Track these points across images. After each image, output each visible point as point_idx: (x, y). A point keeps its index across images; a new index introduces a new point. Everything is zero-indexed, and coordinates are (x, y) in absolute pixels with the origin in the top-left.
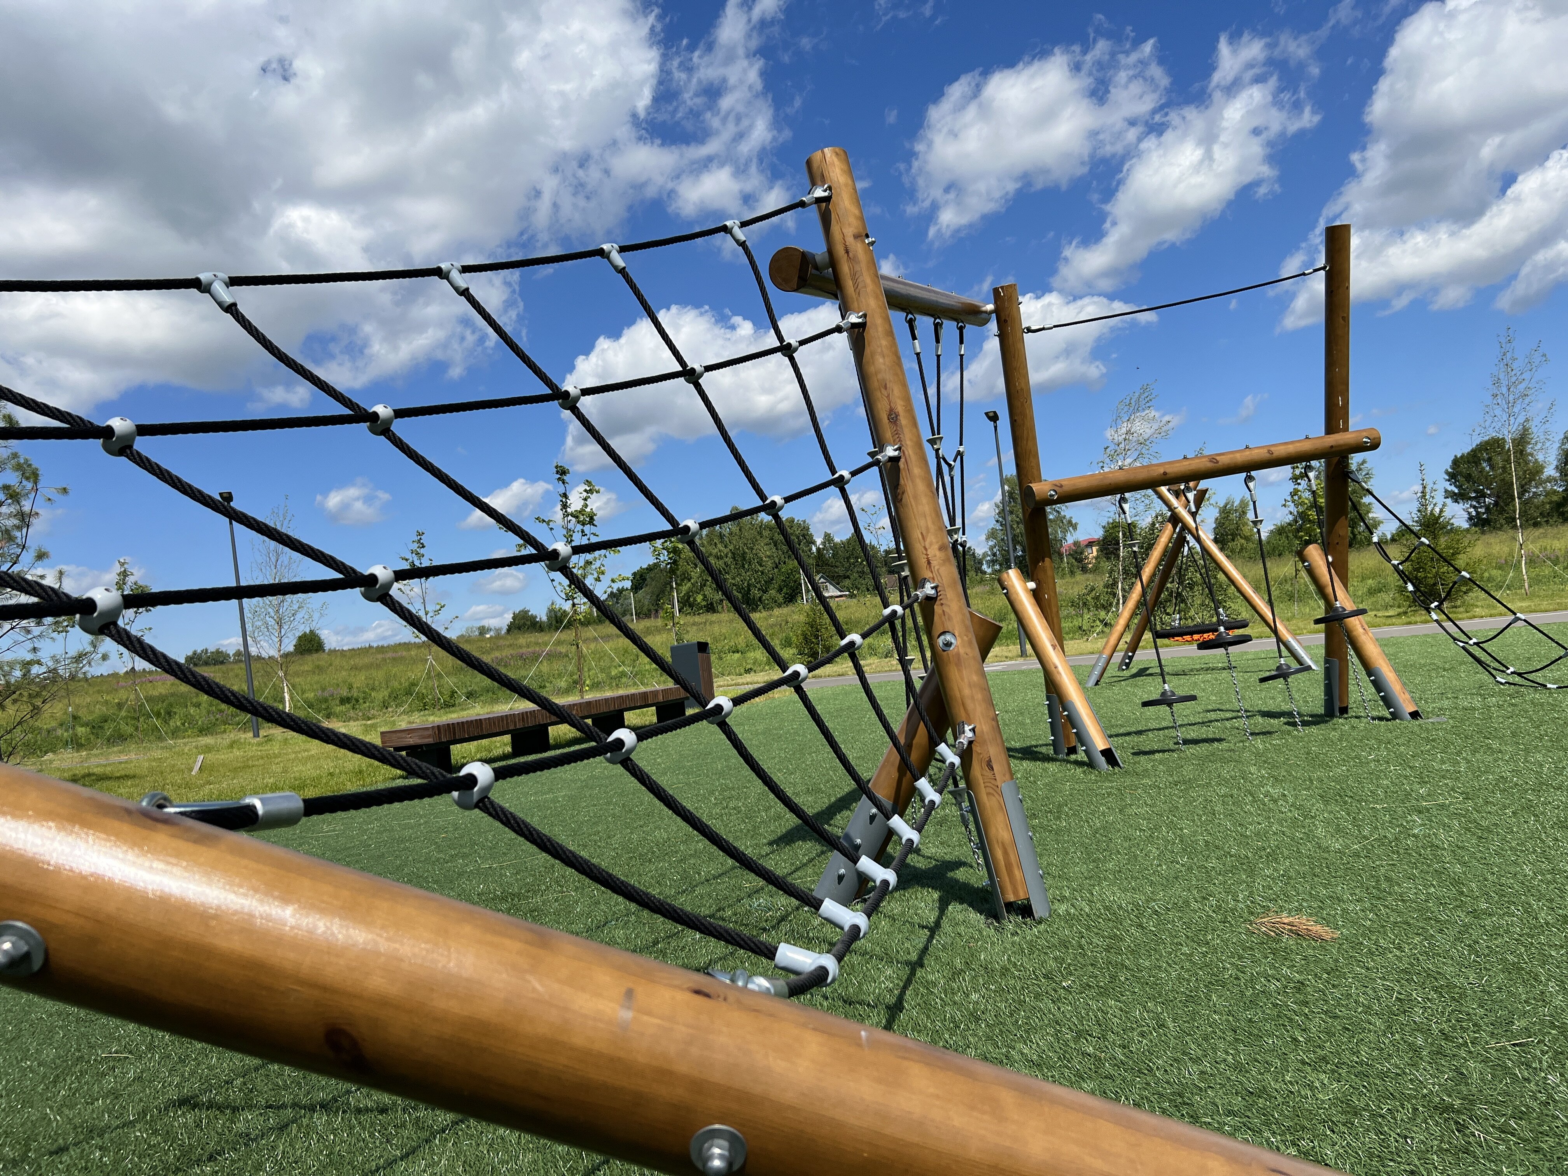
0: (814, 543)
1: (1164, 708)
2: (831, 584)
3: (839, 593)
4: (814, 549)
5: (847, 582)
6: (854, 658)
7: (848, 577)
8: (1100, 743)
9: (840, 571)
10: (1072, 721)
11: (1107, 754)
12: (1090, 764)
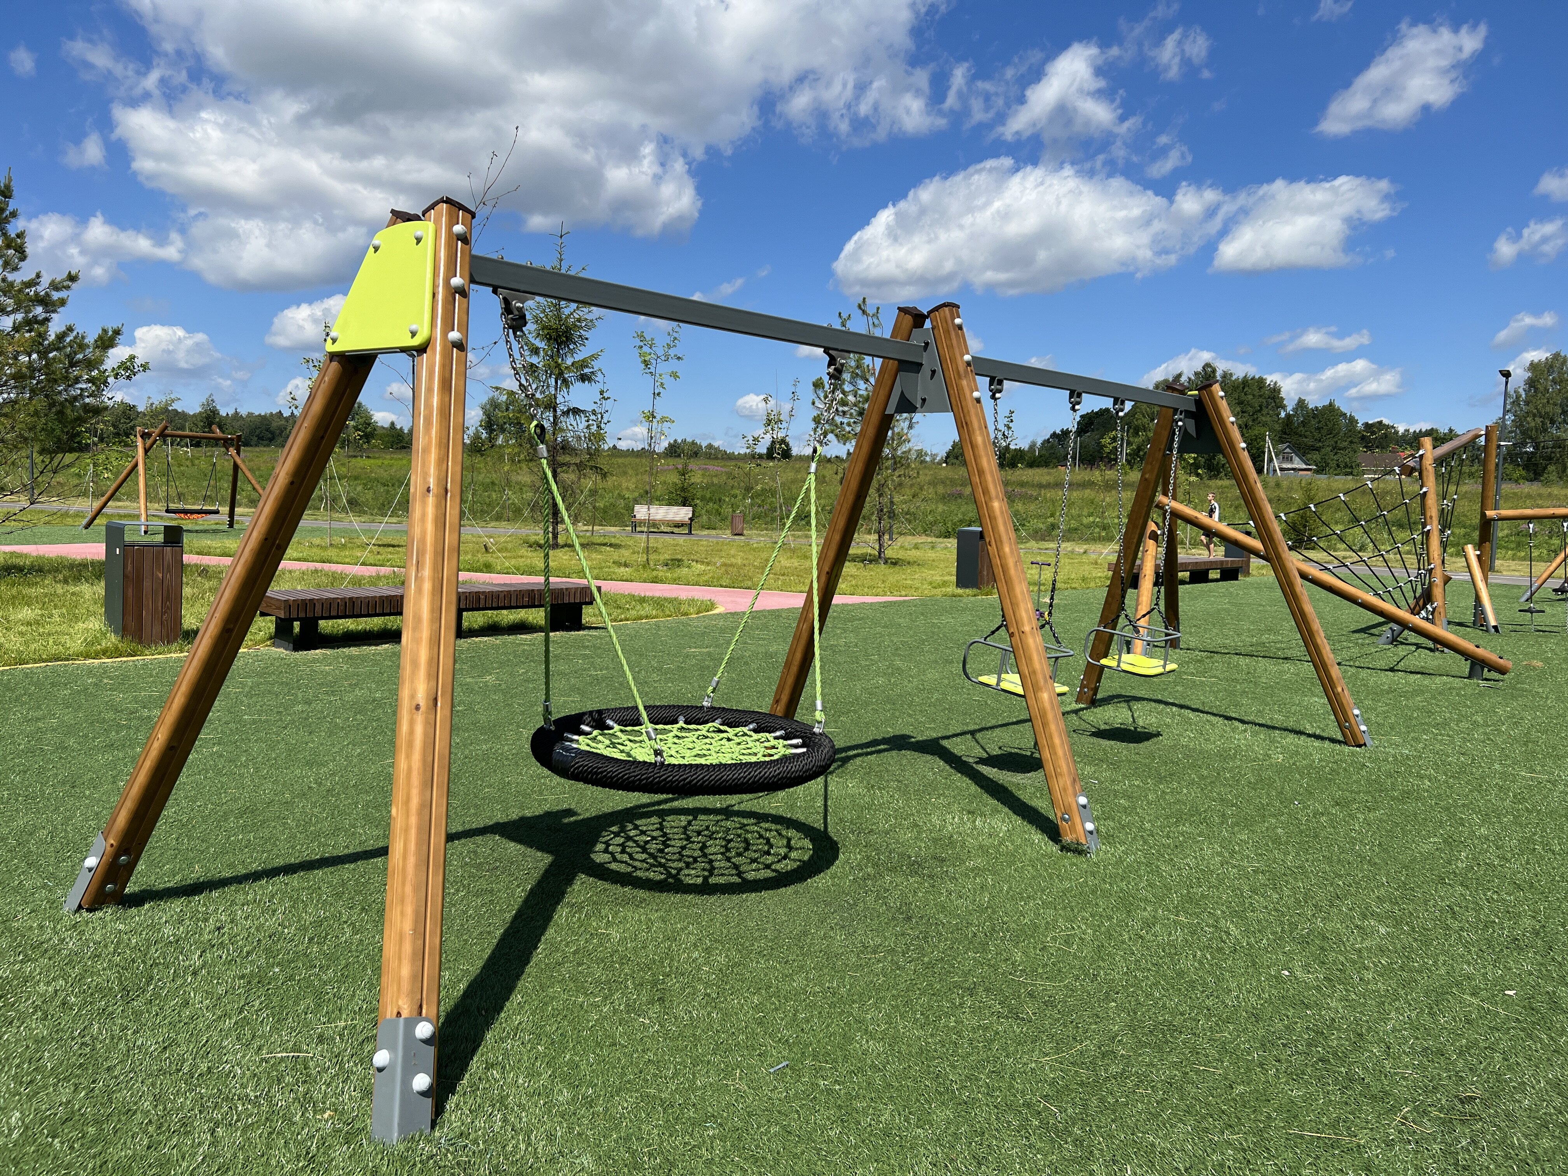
0: (1284, 407)
1: (1529, 614)
2: (1297, 455)
3: (1305, 467)
4: (1283, 415)
5: (1316, 456)
7: (1318, 449)
8: (1493, 622)
9: (1309, 441)
10: (1483, 612)
11: (1495, 627)
12: (1487, 631)
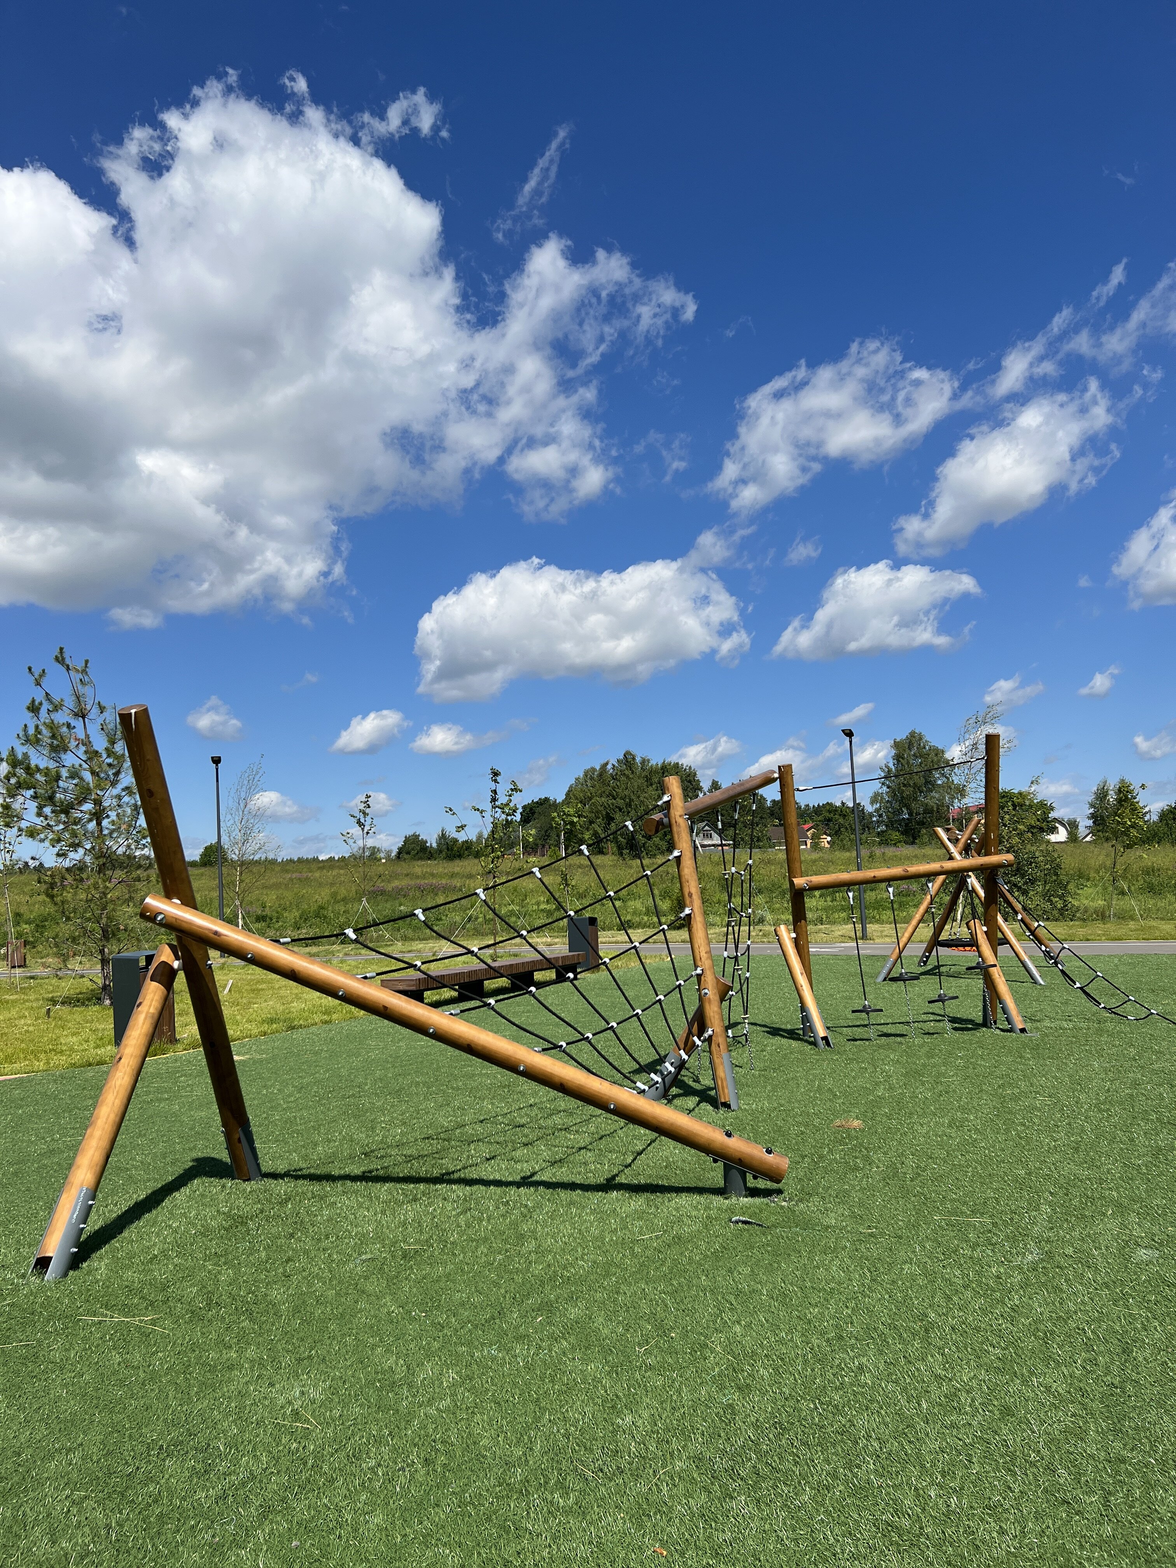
6: (661, 1004)
8: (822, 1033)
11: (825, 1038)
12: (815, 1044)
